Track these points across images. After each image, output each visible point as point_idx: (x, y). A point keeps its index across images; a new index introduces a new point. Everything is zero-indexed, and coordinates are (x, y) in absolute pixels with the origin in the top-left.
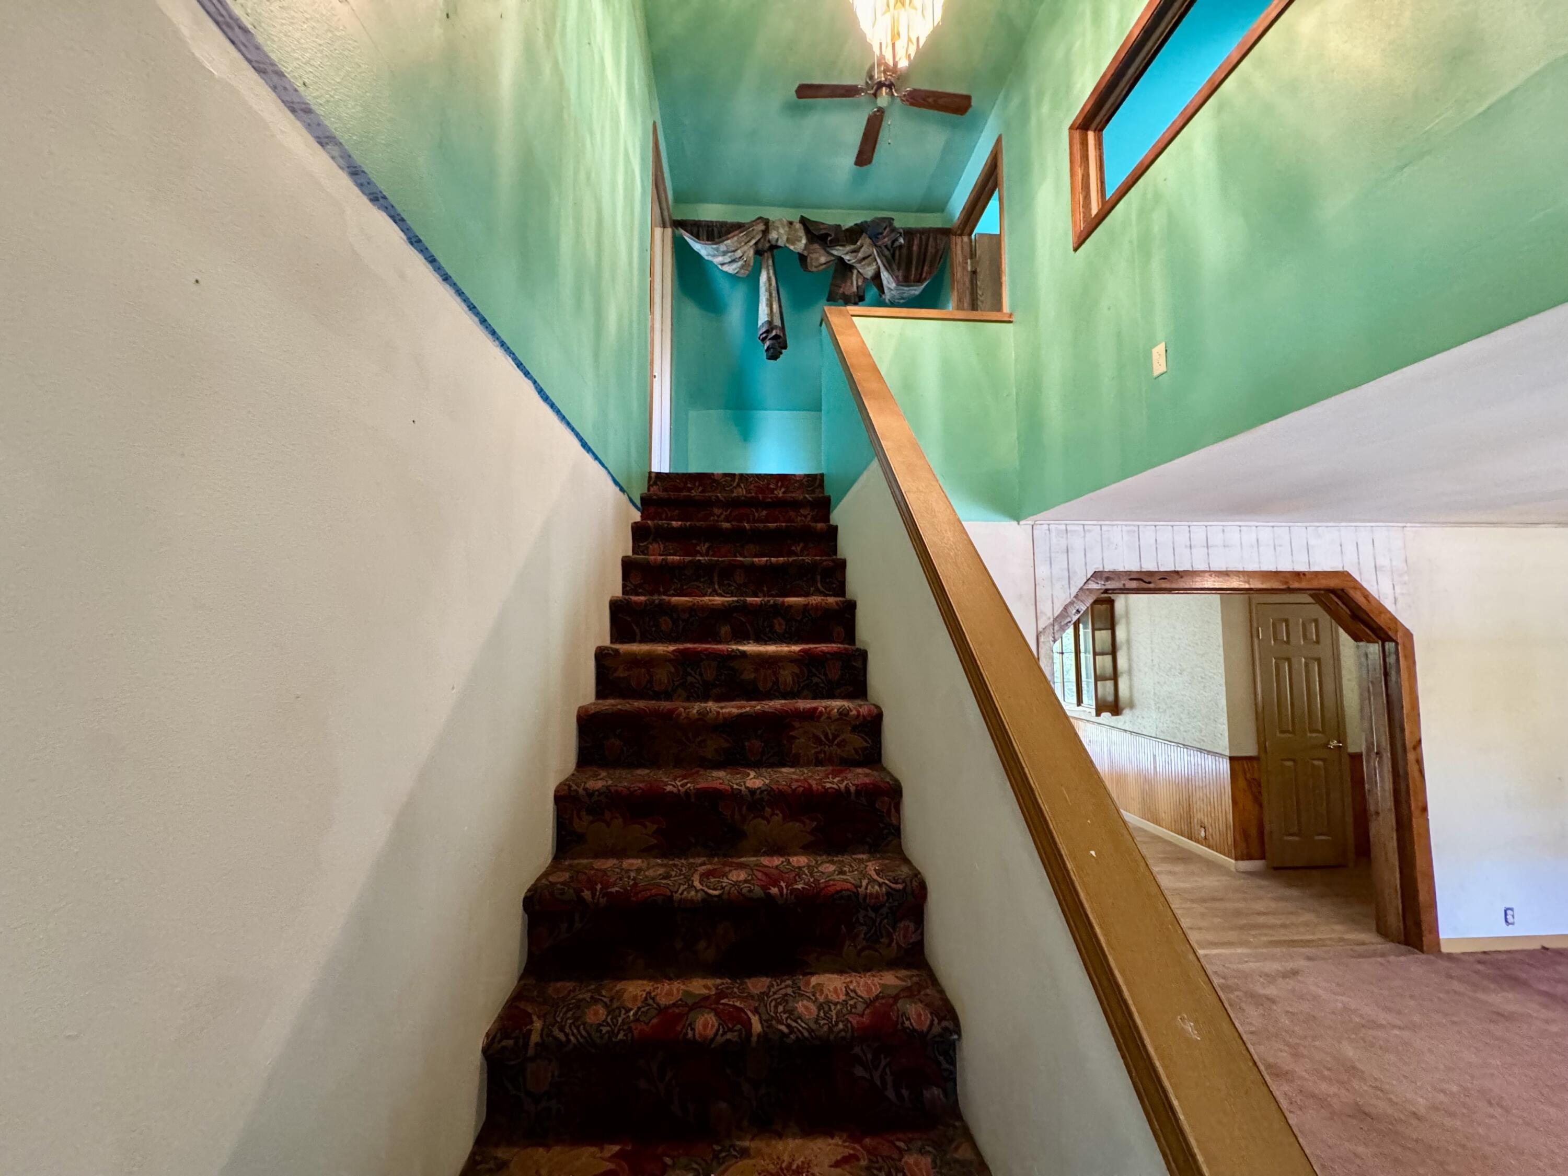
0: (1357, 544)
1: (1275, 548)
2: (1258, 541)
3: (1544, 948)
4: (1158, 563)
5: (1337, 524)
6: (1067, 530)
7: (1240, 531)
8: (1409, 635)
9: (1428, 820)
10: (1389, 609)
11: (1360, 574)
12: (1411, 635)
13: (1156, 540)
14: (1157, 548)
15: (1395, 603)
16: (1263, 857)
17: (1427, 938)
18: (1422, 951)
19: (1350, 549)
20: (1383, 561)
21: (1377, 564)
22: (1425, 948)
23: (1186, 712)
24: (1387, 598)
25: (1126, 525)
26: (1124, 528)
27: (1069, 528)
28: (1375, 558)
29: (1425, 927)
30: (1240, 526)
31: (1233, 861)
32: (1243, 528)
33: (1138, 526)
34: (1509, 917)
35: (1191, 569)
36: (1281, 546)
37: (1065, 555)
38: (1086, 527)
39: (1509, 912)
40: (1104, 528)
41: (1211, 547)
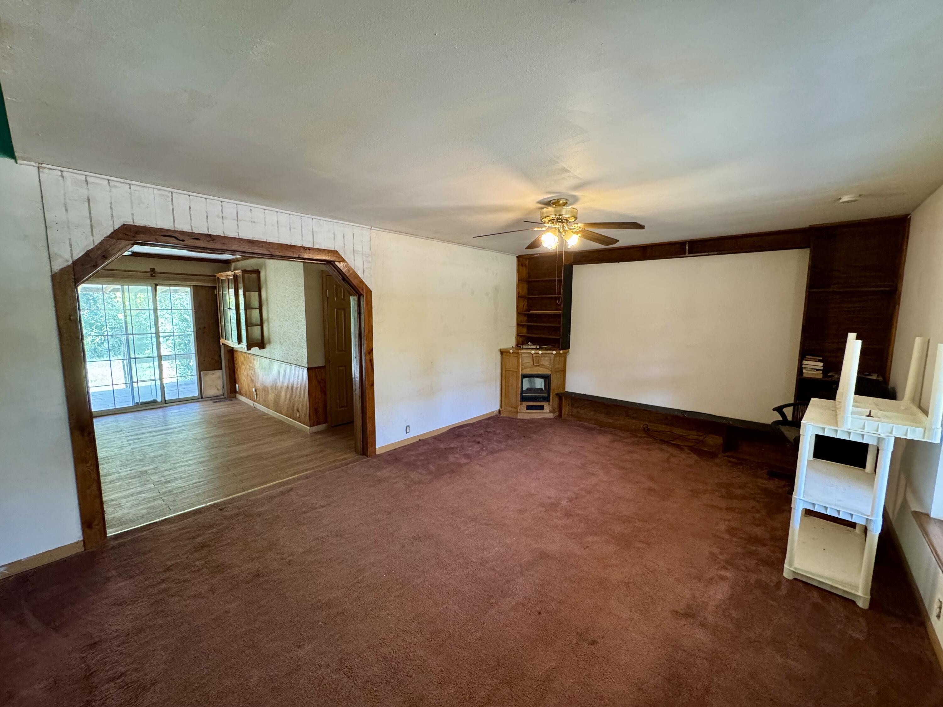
0: (344, 235)
1: (290, 230)
2: (278, 222)
3: (420, 440)
4: (191, 226)
5: (332, 220)
6: (86, 181)
7: (264, 213)
8: (369, 292)
9: (374, 390)
10: (360, 276)
11: (345, 253)
12: (371, 291)
13: (190, 207)
14: (190, 214)
15: (363, 273)
16: (326, 422)
17: (370, 450)
18: (367, 457)
19: (339, 237)
20: (358, 248)
21: (355, 248)
22: (369, 455)
23: (291, 343)
24: (359, 269)
25: (158, 190)
26: (156, 191)
27: (88, 179)
28: (354, 245)
29: (369, 444)
30: (264, 210)
31: (309, 428)
32: (266, 211)
33: (172, 193)
34: (408, 430)
35: (223, 235)
36: (295, 228)
37: (87, 204)
38: (111, 183)
39: (408, 428)
40: (132, 187)
41: (240, 221)
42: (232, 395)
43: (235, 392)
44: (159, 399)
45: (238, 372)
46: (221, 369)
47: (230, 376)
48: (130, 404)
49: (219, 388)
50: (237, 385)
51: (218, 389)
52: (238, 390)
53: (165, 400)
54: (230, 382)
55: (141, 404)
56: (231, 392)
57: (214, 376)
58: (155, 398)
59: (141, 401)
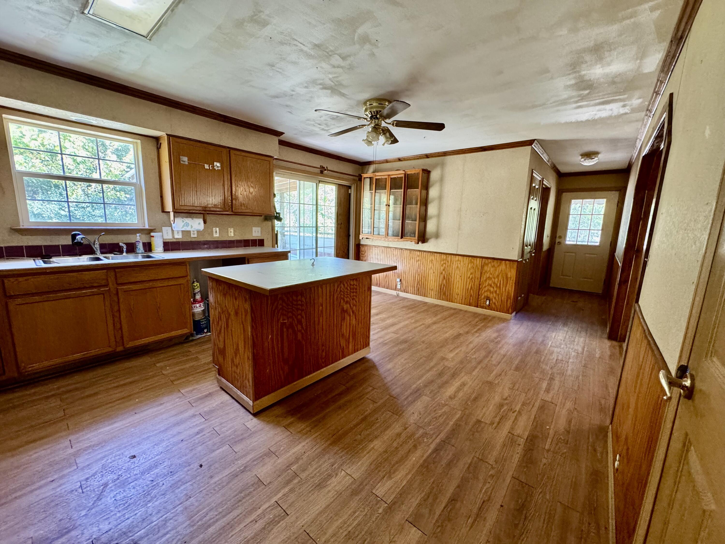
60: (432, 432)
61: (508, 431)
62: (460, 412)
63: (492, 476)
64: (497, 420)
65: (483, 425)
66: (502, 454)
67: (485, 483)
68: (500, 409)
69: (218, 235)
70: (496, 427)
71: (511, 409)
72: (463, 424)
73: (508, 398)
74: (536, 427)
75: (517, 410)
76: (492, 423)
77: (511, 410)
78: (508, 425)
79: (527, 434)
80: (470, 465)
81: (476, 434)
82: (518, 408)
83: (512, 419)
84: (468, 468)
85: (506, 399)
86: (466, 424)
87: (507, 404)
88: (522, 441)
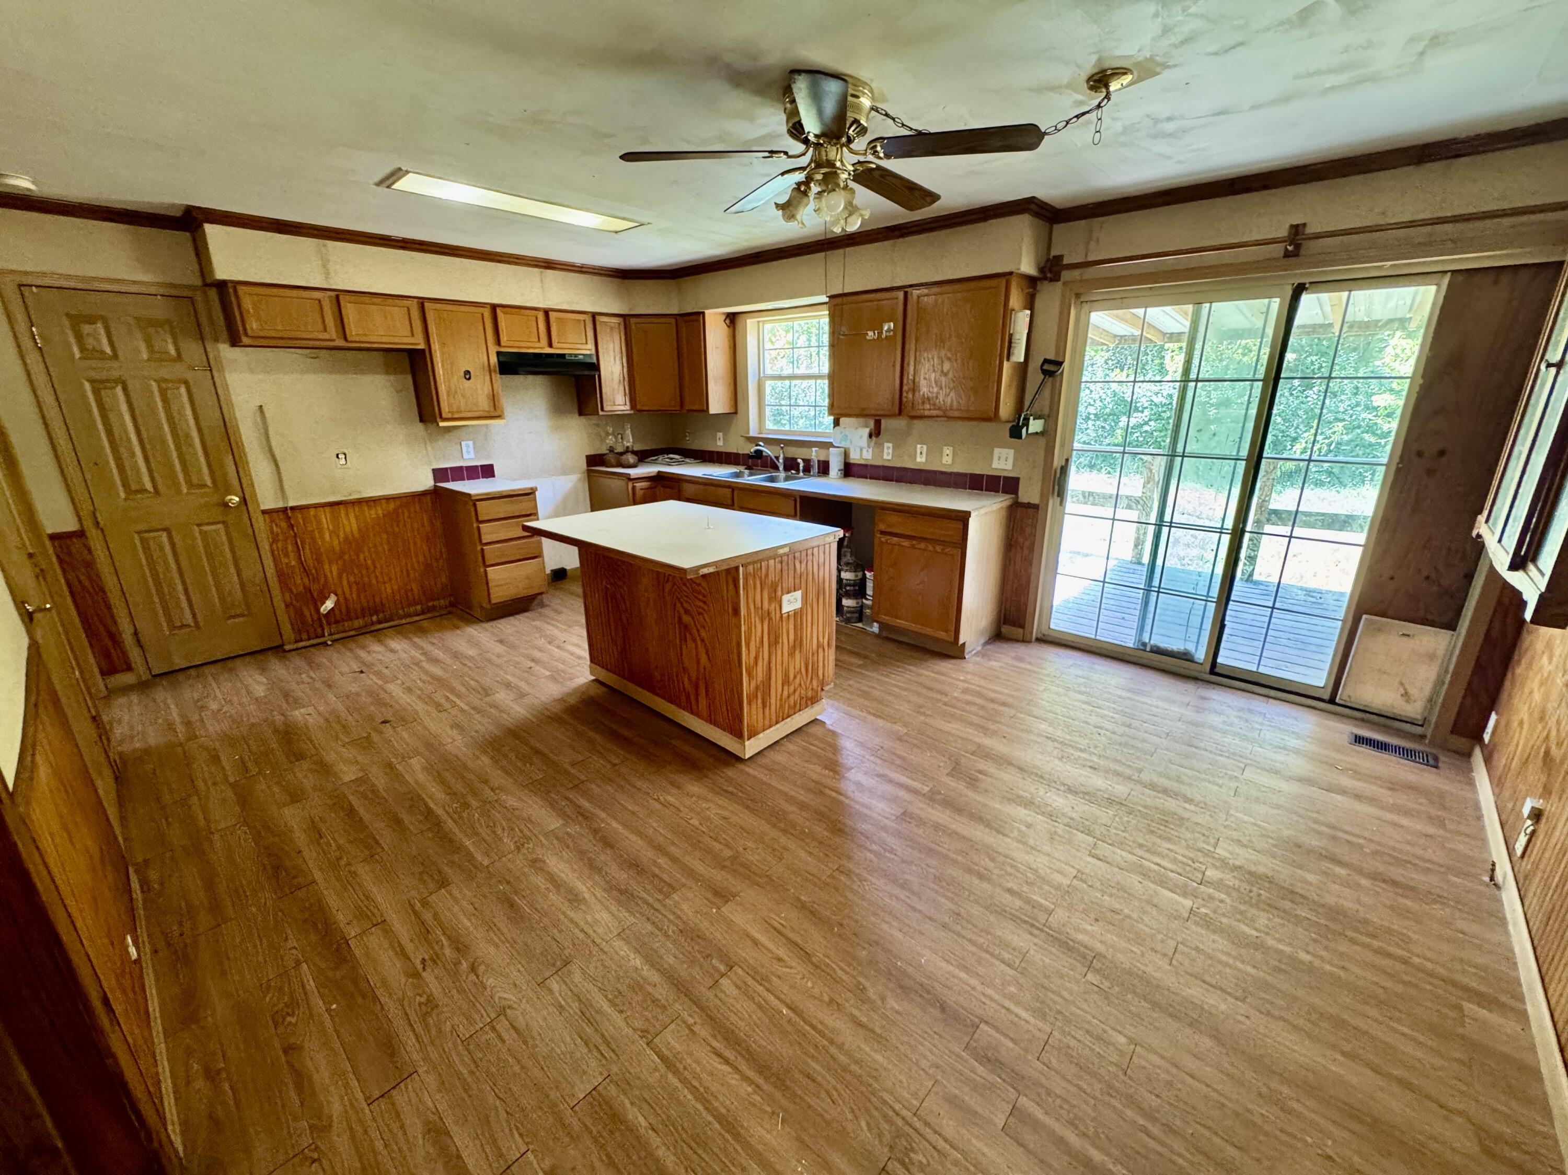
42: (1460, 742)
43: (1478, 737)
44: (1201, 654)
45: (1519, 671)
46: (1451, 625)
47: (1479, 667)
48: (1129, 641)
49: (1412, 691)
50: (1493, 717)
51: (1406, 695)
52: (1487, 737)
53: (1214, 663)
54: (1470, 689)
55: (1152, 651)
56: (1456, 729)
57: (1408, 643)
58: (1191, 647)
59: (1152, 642)
60: (465, 815)
61: (388, 919)
62: (486, 862)
63: (339, 859)
64: (428, 916)
65: (432, 886)
66: (357, 888)
67: (339, 847)
68: (449, 938)
69: (924, 460)
70: (412, 906)
71: (435, 962)
72: (456, 858)
73: (473, 977)
74: (355, 983)
75: (424, 974)
76: (425, 903)
77: (435, 959)
78: (403, 930)
79: (358, 952)
80: (377, 842)
81: (422, 869)
82: (428, 976)
83: (409, 947)
84: (375, 838)
85: (473, 969)
86: (453, 863)
87: (457, 963)
88: (352, 932)
